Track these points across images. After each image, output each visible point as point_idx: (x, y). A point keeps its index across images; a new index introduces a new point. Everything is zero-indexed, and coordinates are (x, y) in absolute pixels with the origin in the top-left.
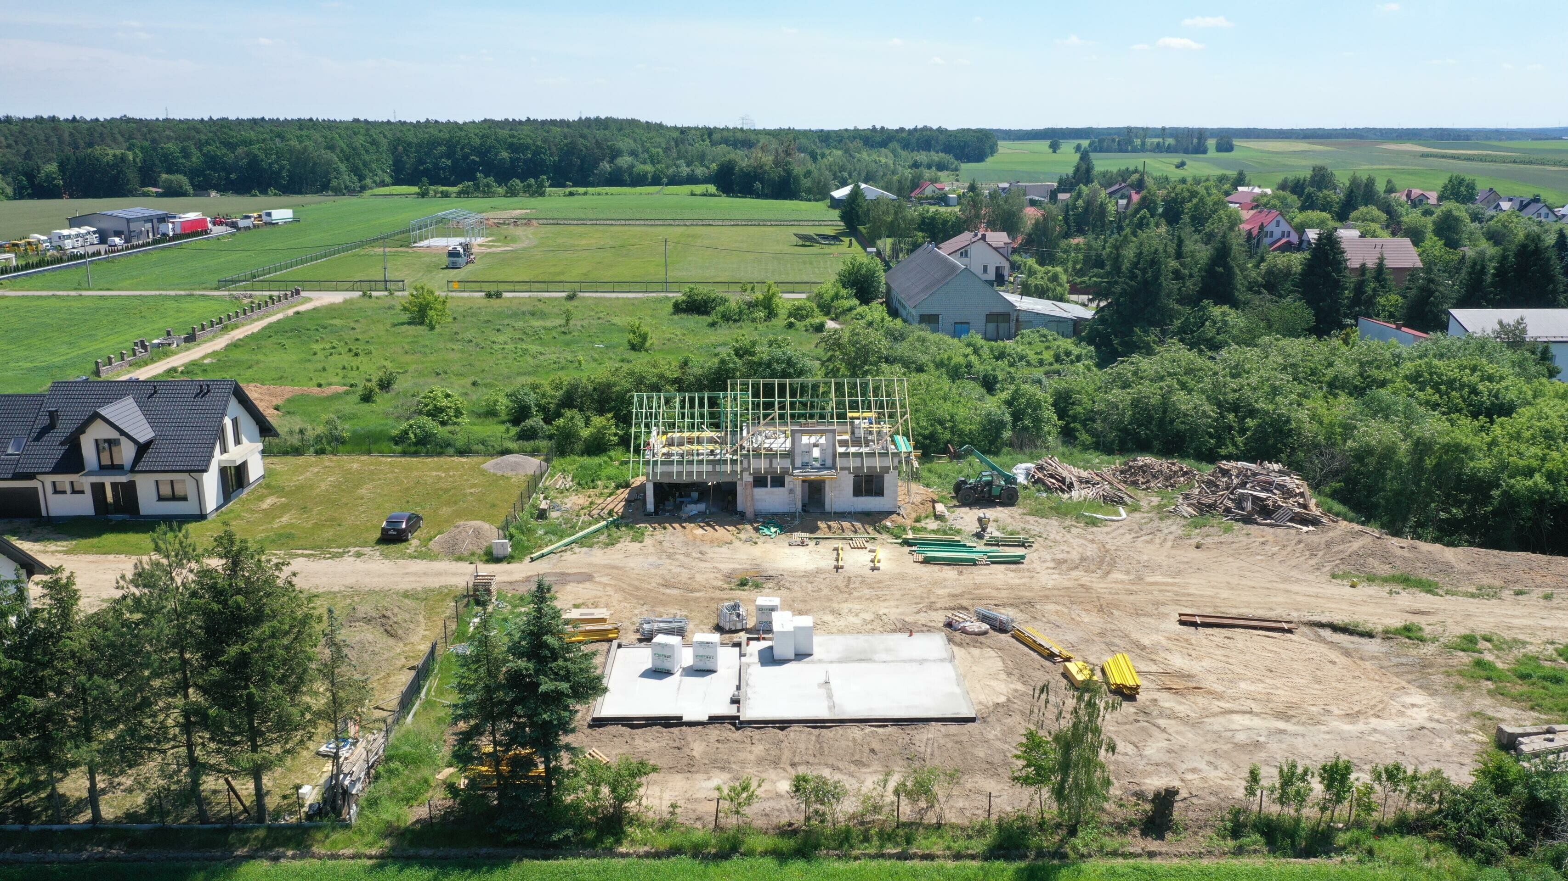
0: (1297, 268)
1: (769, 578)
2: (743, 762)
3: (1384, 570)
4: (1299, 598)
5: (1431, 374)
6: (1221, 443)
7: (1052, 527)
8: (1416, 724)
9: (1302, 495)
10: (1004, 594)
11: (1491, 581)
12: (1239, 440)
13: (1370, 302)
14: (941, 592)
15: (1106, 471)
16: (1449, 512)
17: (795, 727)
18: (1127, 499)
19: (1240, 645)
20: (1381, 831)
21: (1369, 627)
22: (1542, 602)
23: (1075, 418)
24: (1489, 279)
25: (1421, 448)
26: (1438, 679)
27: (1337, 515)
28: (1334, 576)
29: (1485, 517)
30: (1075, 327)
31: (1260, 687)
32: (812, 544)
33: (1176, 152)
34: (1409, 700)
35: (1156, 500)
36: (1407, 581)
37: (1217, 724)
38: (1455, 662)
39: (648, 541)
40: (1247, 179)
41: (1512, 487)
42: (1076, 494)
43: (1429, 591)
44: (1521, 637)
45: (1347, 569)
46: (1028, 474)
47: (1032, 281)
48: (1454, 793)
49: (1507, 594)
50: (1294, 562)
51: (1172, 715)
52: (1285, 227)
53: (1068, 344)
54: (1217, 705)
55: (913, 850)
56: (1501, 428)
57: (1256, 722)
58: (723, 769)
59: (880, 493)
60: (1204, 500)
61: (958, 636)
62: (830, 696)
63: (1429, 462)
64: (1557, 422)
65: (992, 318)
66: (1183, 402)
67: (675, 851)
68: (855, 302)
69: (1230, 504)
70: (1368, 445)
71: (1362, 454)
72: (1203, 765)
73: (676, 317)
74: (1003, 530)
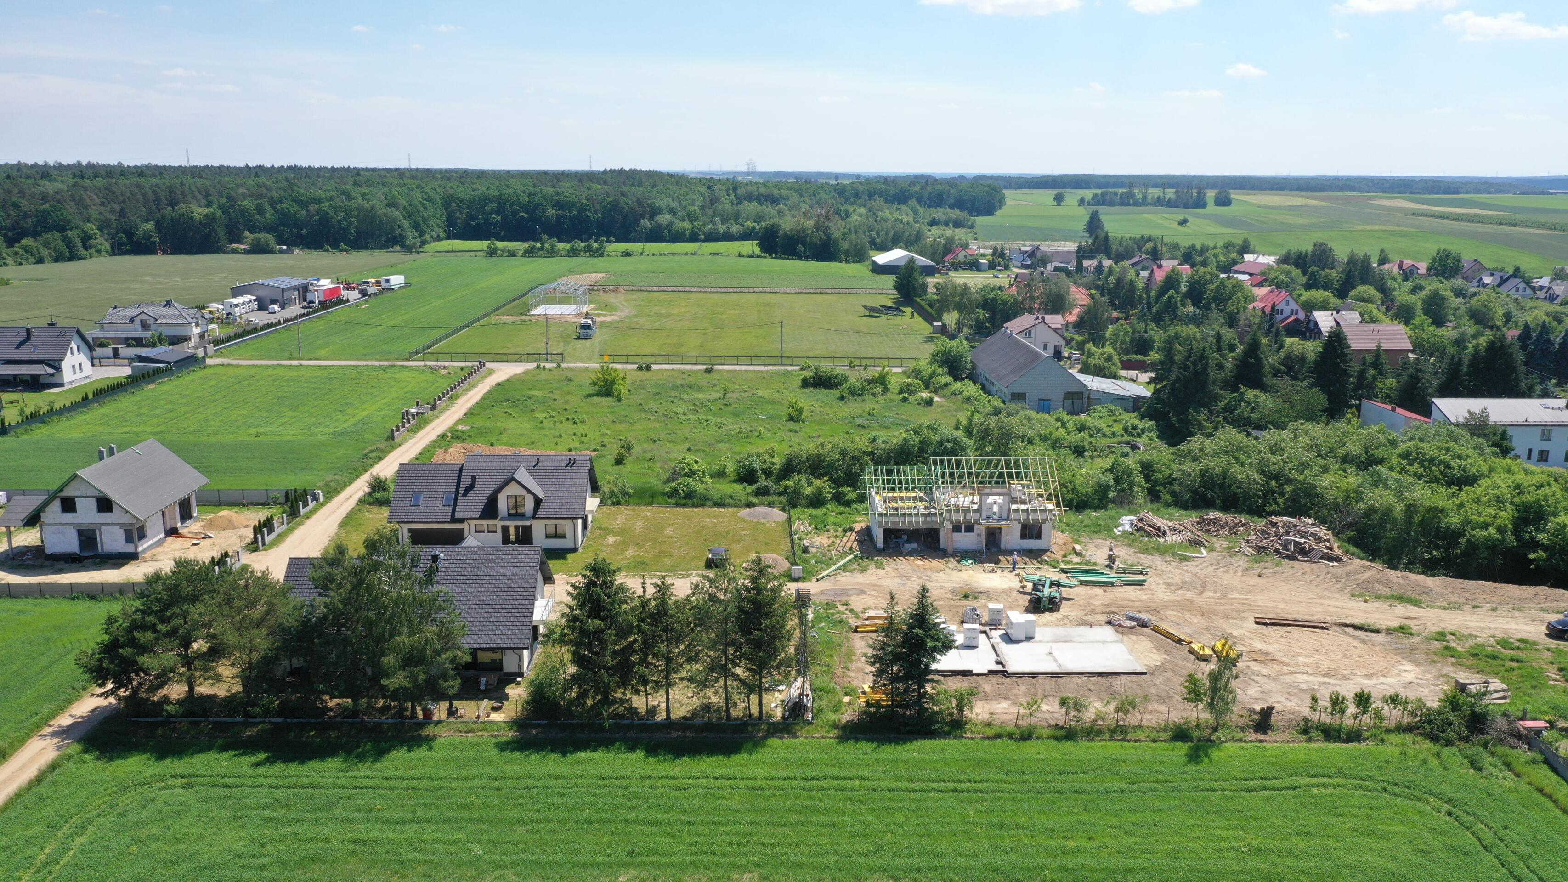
0: (1311, 356)
1: (981, 593)
2: (1016, 695)
3: (1386, 591)
4: (1331, 609)
5: (1417, 453)
6: (1266, 502)
7: (1157, 561)
8: (1407, 680)
9: (1328, 541)
10: (1137, 604)
11: (1457, 599)
12: (1280, 501)
13: (1371, 386)
14: (1096, 603)
15: (1187, 522)
16: (1431, 554)
17: (1041, 676)
18: (1206, 544)
19: (1296, 636)
20: (1388, 731)
21: (1377, 626)
22: (1490, 613)
23: (1155, 481)
24: (1465, 369)
25: (1411, 509)
26: (1421, 657)
27: (1353, 554)
28: (1353, 595)
29: (1457, 557)
30: (1135, 404)
31: (1311, 660)
32: (999, 571)
33: (1176, 206)
34: (1403, 668)
35: (1225, 544)
36: (1400, 599)
37: (1289, 679)
38: (1432, 647)
39: (887, 569)
40: (1251, 247)
41: (1474, 536)
42: (1170, 538)
43: (1416, 605)
44: (1474, 633)
45: (1362, 590)
46: (1132, 524)
47: (1091, 361)
48: (1428, 710)
49: (1467, 607)
50: (1326, 586)
51: (1260, 674)
52: (1293, 306)
53: (1131, 419)
54: (1286, 669)
55: (1128, 738)
56: (1466, 494)
57: (1311, 678)
58: (1005, 698)
59: (1039, 537)
60: (1260, 544)
61: (1120, 629)
62: (1056, 661)
63: (1416, 519)
64: (1506, 491)
65: (1068, 396)
66: (1237, 471)
67: (998, 736)
68: (949, 379)
69: (1278, 546)
70: (1373, 506)
71: (1368, 513)
72: (1282, 700)
73: (806, 390)
74: (1125, 563)
